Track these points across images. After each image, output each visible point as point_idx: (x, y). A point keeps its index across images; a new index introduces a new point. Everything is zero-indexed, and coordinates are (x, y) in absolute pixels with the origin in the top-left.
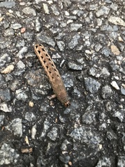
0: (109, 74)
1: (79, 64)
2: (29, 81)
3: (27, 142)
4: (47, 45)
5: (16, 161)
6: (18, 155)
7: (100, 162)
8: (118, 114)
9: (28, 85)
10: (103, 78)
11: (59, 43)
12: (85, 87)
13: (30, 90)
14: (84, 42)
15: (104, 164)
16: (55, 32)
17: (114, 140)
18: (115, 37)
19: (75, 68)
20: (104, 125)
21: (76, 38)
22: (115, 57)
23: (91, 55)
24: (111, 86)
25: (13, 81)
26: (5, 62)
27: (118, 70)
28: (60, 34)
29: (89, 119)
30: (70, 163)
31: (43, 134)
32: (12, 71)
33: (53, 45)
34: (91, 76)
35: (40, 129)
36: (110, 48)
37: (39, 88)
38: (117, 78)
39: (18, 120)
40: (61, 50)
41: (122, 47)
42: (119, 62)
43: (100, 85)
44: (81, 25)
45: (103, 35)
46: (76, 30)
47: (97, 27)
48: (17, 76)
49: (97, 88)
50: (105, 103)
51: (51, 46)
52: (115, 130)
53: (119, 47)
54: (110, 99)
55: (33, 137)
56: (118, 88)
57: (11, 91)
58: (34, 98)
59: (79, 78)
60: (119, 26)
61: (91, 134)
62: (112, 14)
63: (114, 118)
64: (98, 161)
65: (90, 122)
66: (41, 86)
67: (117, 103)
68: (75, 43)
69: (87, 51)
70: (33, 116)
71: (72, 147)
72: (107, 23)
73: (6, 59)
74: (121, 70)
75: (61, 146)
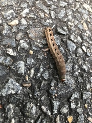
0: (81, 41)
1: (64, 30)
2: (30, 35)
3: (27, 79)
4: (44, 11)
5: (20, 92)
6: (21, 88)
7: (73, 95)
8: (85, 67)
9: (29, 38)
10: (77, 43)
11: (52, 13)
12: (67, 47)
13: (30, 42)
14: (68, 16)
15: (76, 96)
16: (49, 3)
17: (81, 82)
18: (86, 18)
19: (62, 33)
20: (77, 73)
21: (63, 12)
22: (85, 31)
23: (71, 26)
24: (82, 49)
25: (18, 33)
26: (11, 16)
27: (86, 40)
28: (53, 6)
29: (68, 68)
30: (56, 95)
31: (39, 75)
32: (17, 25)
33: (48, 12)
34: (71, 40)
35: (37, 71)
36: (83, 24)
37: (37, 42)
38: (86, 45)
39: (22, 62)
40: (53, 17)
41: (90, 26)
42: (87, 35)
43: (76, 47)
44: (67, 4)
45: (79, 15)
46: (63, 6)
47: (76, 8)
48: (21, 30)
49: (74, 49)
50: (78, 59)
51: (46, 13)
52: (82, 76)
53: (87, 25)
54: (80, 57)
55: (31, 76)
56: (86, 51)
57: (16, 40)
58: (34, 48)
59: (64, 40)
60: (88, 11)
61: (69, 78)
62: (85, 2)
63: (83, 69)
64: (72, 95)
65: (69, 70)
66: (38, 41)
67: (84, 60)
68: (62, 15)
69: (69, 23)
70: (33, 61)
71: (58, 85)
72: (82, 7)
73: (12, 14)
74: (88, 40)
75: (50, 83)
